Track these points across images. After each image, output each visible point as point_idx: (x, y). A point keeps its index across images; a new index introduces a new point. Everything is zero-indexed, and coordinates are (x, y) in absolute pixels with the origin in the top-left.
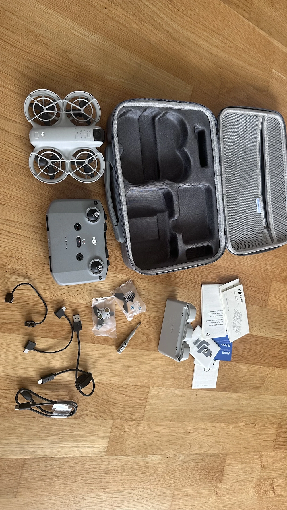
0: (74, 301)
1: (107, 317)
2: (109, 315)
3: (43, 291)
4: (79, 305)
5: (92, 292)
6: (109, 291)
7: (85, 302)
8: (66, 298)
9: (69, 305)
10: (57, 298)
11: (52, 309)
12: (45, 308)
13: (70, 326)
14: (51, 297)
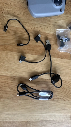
0: (45, 32)
1: (66, 41)
2: (67, 40)
3: (26, 25)
4: (49, 34)
5: (55, 26)
6: (65, 26)
7: (52, 33)
8: (40, 30)
9: (43, 34)
10: (35, 30)
11: (32, 37)
12: (28, 36)
13: (44, 48)
14: (31, 29)
